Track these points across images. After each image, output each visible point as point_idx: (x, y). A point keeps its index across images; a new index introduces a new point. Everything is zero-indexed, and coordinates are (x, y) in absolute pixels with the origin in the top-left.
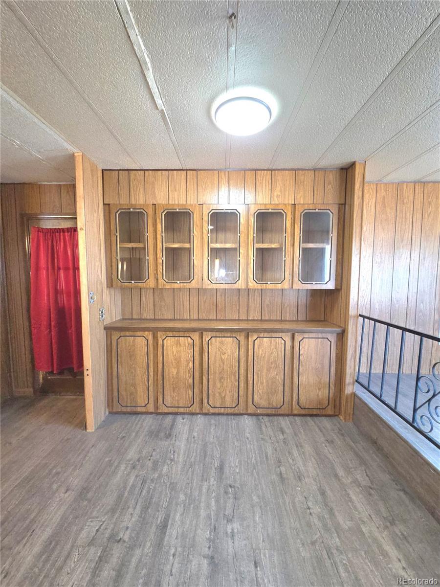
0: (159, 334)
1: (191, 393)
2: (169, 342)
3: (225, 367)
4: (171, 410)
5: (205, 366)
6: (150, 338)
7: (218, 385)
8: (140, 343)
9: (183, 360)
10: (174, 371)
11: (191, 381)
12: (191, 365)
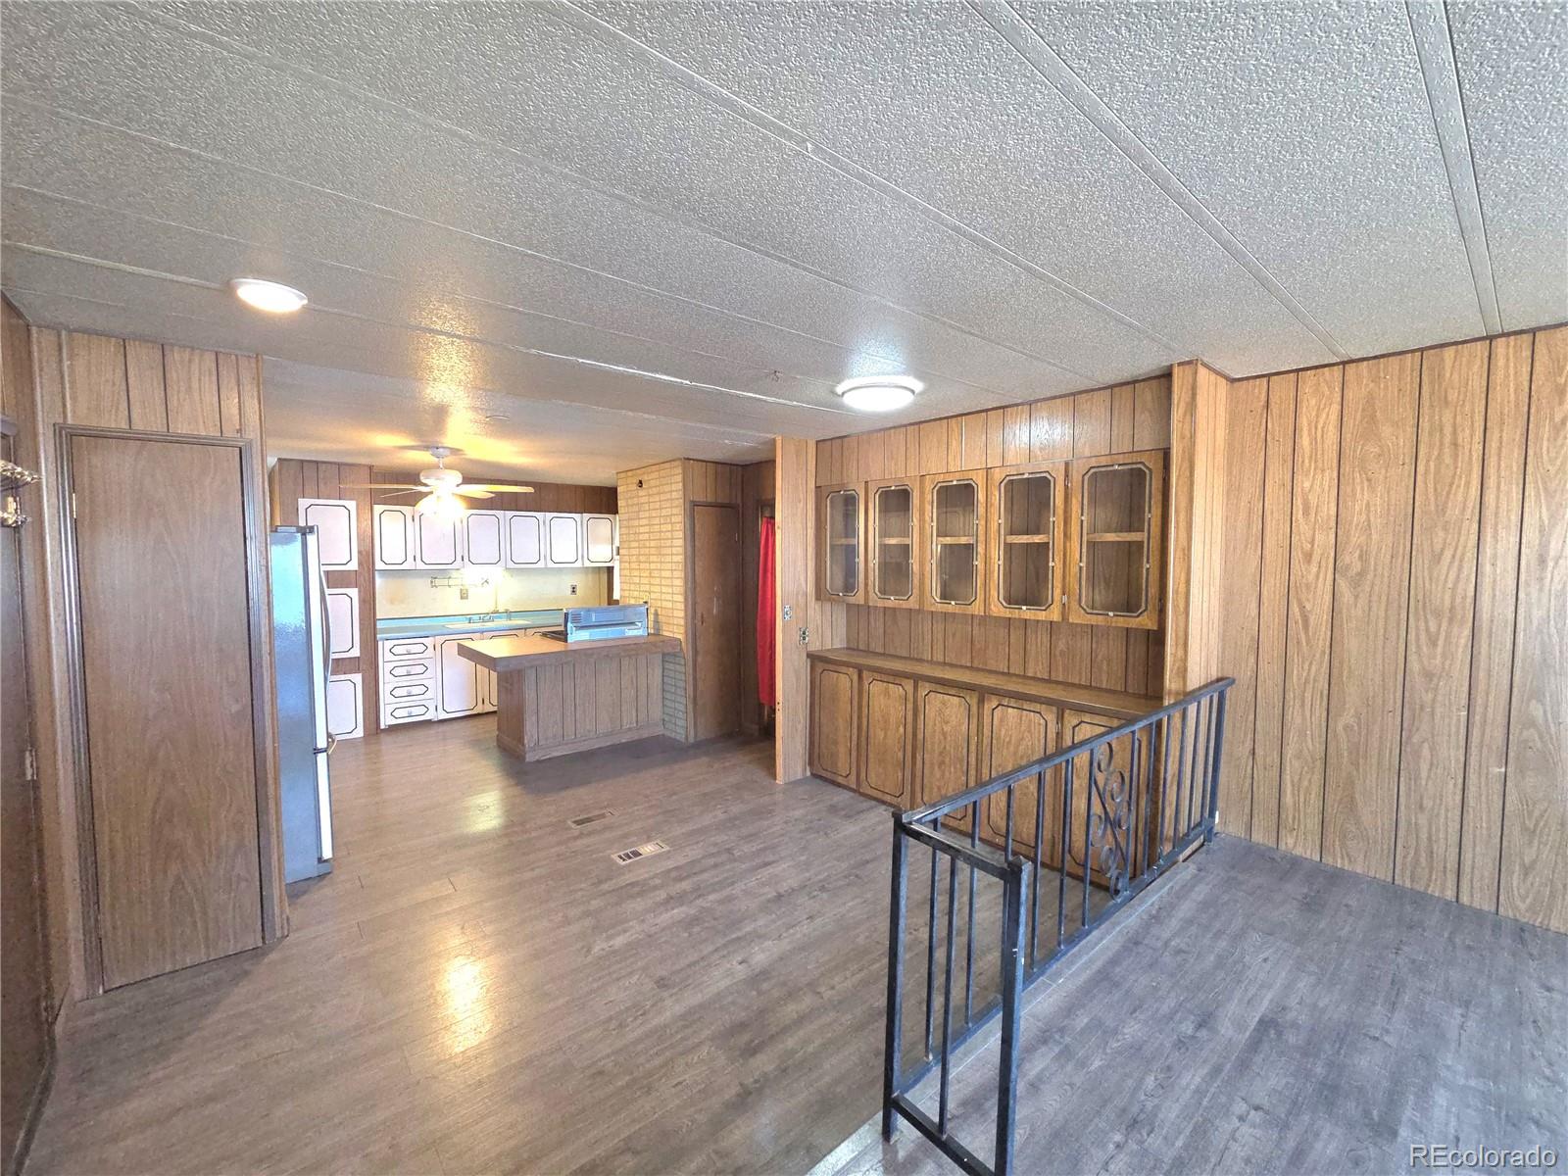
0: (865, 674)
1: (900, 774)
2: (876, 687)
3: (948, 748)
4: (875, 793)
5: (920, 736)
6: (855, 678)
7: (938, 775)
8: (844, 682)
9: (893, 720)
10: (881, 735)
11: (900, 754)
12: (902, 730)
